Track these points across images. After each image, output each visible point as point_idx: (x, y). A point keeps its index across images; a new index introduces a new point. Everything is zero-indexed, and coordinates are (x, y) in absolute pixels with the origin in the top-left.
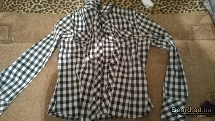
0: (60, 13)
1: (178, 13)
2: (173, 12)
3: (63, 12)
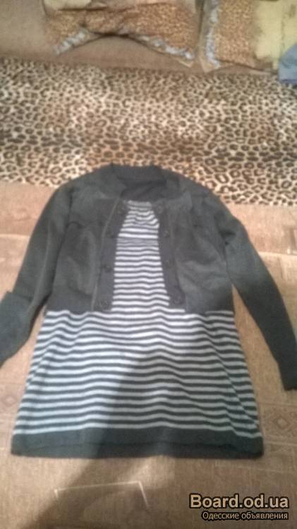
0: (37, 183)
1: (266, 204)
2: (257, 203)
3: (43, 183)
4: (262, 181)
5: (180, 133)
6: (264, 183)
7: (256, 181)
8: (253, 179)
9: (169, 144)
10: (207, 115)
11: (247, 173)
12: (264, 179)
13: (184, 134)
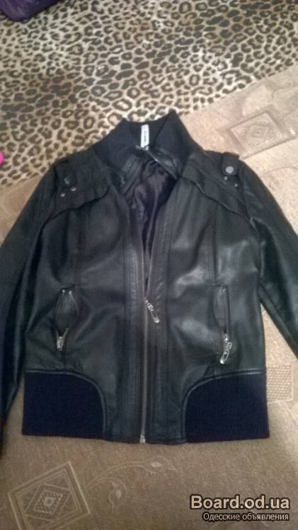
4: (167, 88)
5: (44, 71)
6: (171, 90)
7: (160, 91)
8: (156, 91)
9: (38, 90)
10: (62, 34)
11: (145, 86)
12: (168, 84)
13: (48, 70)
